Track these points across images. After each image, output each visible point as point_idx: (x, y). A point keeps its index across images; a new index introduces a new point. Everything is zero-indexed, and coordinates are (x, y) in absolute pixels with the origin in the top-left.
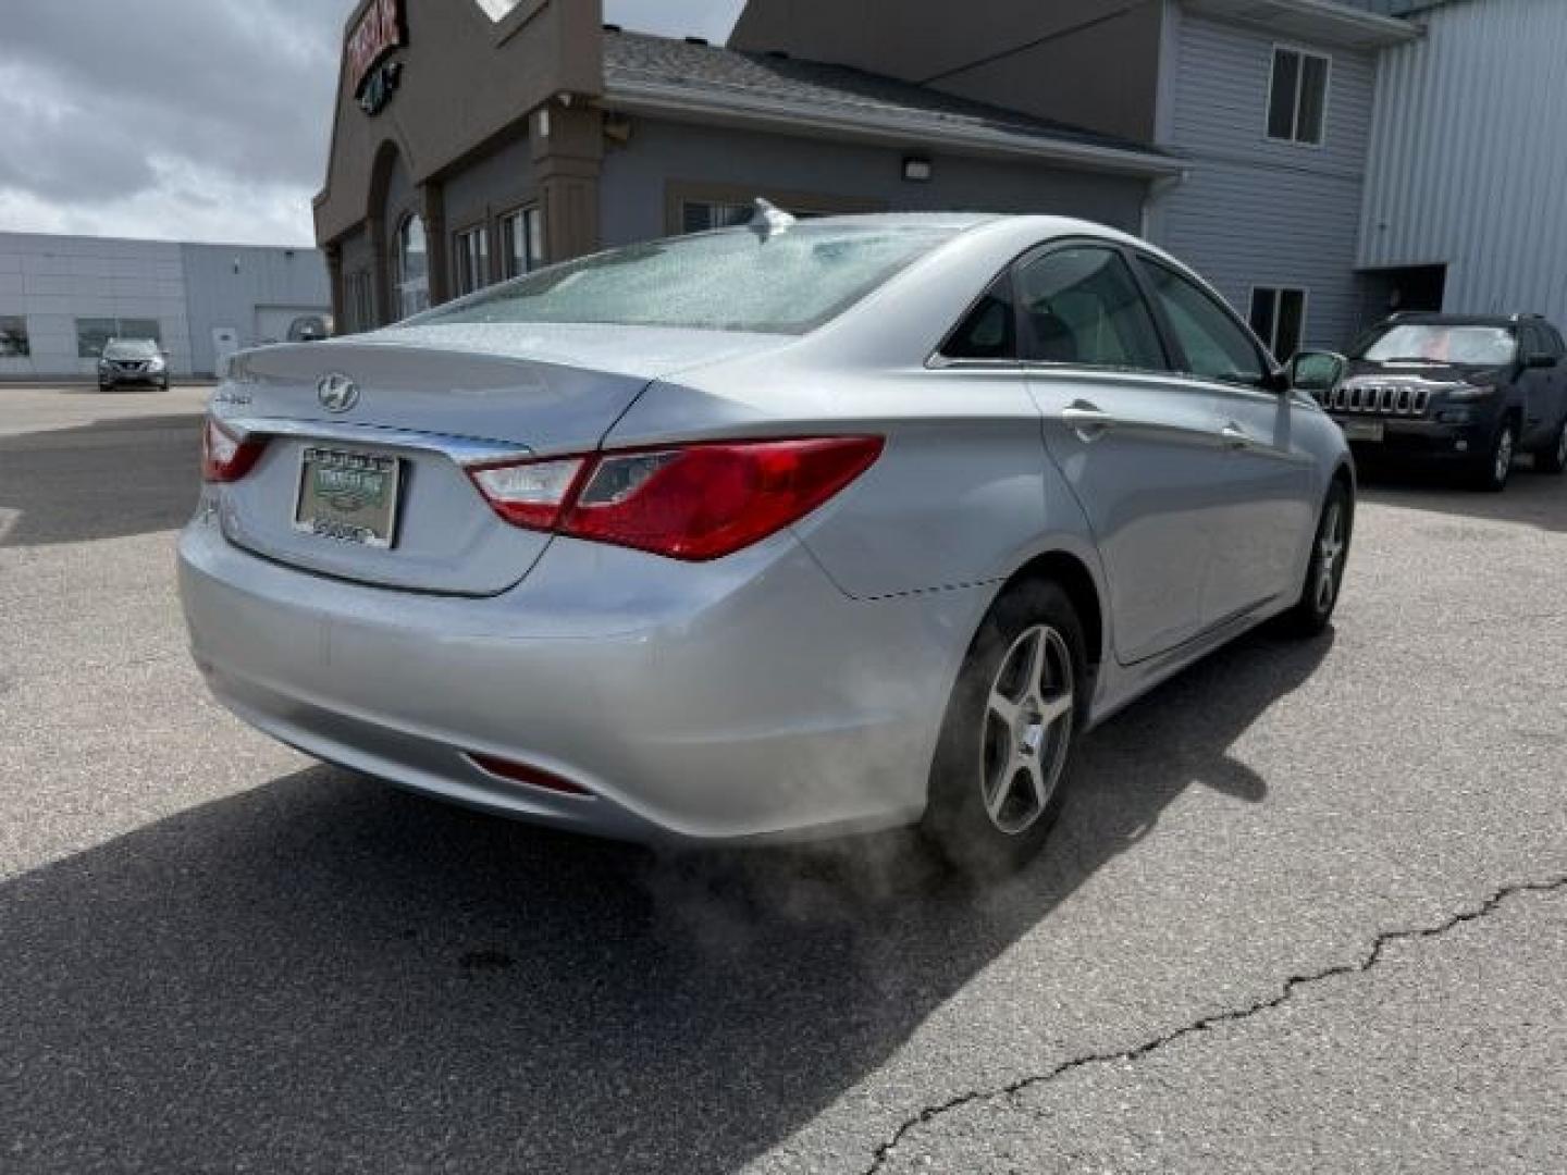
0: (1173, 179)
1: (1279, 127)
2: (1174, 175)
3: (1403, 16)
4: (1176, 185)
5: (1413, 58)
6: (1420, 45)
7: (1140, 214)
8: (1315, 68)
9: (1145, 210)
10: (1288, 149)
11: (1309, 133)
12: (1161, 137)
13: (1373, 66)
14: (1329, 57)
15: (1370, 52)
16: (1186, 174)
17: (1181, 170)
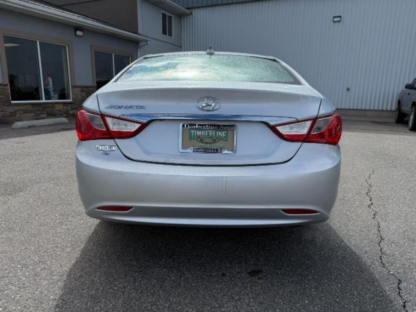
0: (145, 43)
1: (164, 32)
2: (145, 42)
3: (187, 8)
4: (147, 44)
5: (190, 19)
6: (191, 16)
7: (137, 51)
8: (170, 18)
9: (139, 50)
10: (166, 38)
11: (170, 35)
12: (140, 31)
13: (181, 19)
14: (172, 16)
15: (181, 16)
16: (149, 42)
17: (147, 41)
